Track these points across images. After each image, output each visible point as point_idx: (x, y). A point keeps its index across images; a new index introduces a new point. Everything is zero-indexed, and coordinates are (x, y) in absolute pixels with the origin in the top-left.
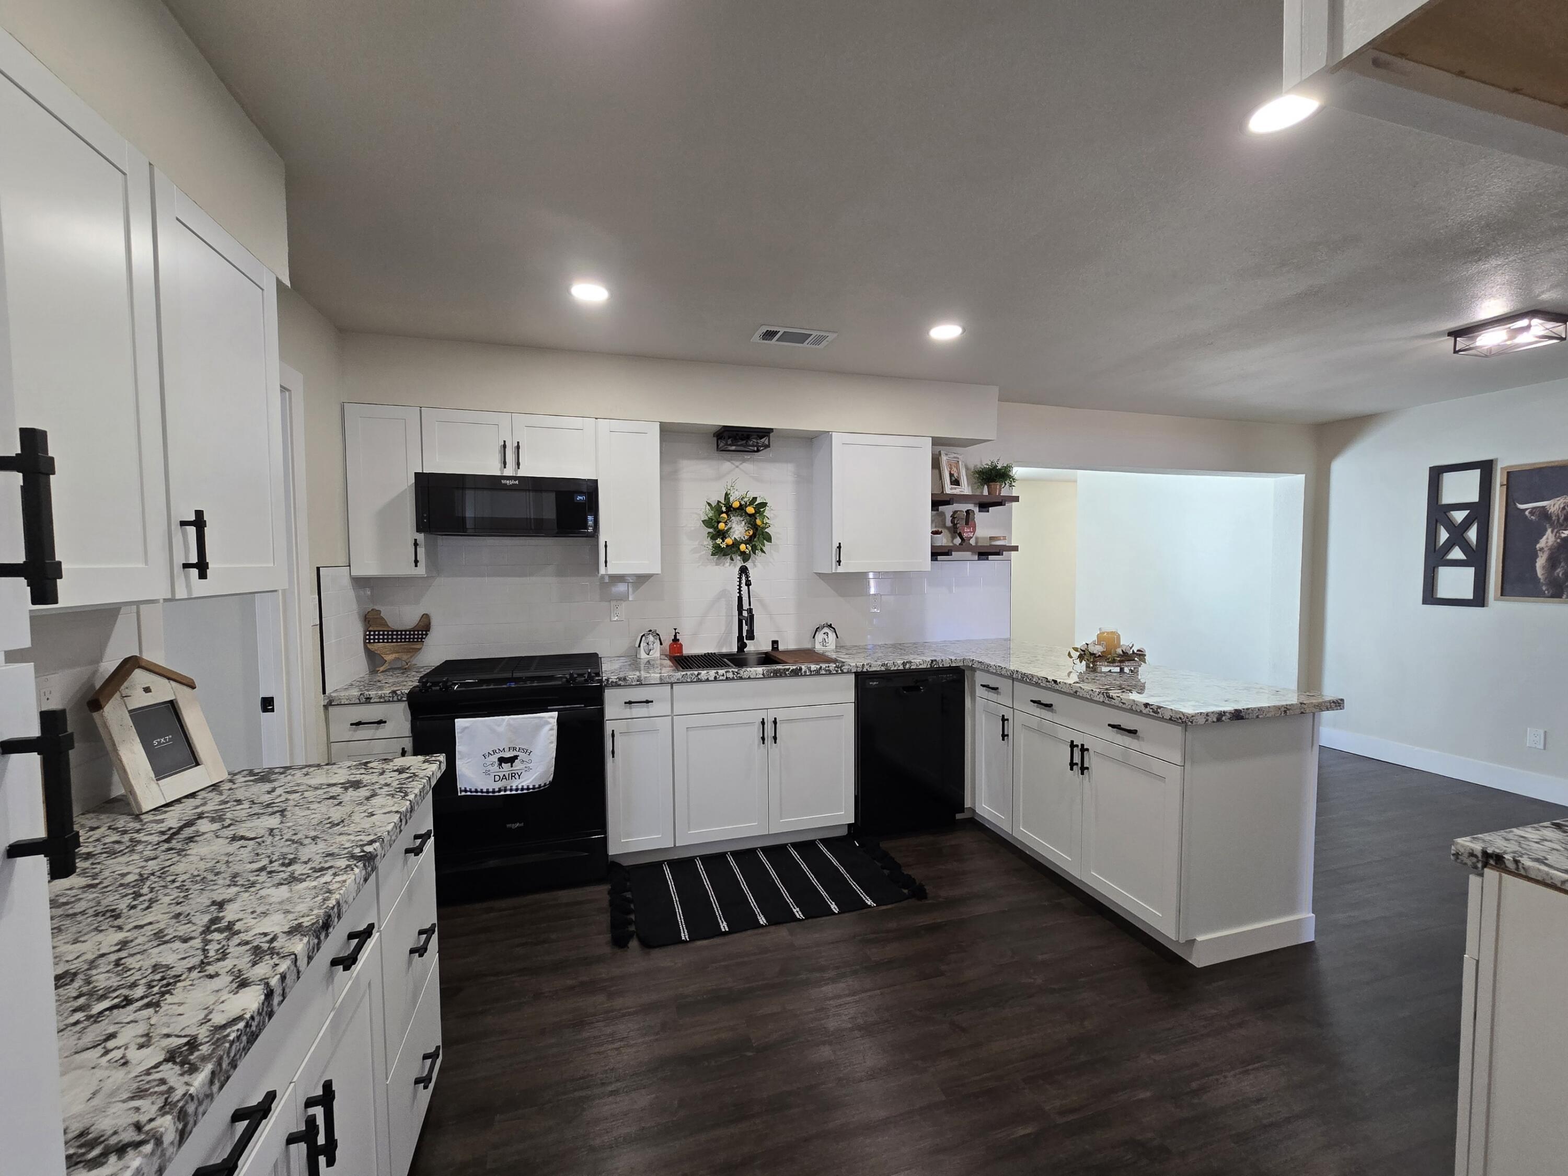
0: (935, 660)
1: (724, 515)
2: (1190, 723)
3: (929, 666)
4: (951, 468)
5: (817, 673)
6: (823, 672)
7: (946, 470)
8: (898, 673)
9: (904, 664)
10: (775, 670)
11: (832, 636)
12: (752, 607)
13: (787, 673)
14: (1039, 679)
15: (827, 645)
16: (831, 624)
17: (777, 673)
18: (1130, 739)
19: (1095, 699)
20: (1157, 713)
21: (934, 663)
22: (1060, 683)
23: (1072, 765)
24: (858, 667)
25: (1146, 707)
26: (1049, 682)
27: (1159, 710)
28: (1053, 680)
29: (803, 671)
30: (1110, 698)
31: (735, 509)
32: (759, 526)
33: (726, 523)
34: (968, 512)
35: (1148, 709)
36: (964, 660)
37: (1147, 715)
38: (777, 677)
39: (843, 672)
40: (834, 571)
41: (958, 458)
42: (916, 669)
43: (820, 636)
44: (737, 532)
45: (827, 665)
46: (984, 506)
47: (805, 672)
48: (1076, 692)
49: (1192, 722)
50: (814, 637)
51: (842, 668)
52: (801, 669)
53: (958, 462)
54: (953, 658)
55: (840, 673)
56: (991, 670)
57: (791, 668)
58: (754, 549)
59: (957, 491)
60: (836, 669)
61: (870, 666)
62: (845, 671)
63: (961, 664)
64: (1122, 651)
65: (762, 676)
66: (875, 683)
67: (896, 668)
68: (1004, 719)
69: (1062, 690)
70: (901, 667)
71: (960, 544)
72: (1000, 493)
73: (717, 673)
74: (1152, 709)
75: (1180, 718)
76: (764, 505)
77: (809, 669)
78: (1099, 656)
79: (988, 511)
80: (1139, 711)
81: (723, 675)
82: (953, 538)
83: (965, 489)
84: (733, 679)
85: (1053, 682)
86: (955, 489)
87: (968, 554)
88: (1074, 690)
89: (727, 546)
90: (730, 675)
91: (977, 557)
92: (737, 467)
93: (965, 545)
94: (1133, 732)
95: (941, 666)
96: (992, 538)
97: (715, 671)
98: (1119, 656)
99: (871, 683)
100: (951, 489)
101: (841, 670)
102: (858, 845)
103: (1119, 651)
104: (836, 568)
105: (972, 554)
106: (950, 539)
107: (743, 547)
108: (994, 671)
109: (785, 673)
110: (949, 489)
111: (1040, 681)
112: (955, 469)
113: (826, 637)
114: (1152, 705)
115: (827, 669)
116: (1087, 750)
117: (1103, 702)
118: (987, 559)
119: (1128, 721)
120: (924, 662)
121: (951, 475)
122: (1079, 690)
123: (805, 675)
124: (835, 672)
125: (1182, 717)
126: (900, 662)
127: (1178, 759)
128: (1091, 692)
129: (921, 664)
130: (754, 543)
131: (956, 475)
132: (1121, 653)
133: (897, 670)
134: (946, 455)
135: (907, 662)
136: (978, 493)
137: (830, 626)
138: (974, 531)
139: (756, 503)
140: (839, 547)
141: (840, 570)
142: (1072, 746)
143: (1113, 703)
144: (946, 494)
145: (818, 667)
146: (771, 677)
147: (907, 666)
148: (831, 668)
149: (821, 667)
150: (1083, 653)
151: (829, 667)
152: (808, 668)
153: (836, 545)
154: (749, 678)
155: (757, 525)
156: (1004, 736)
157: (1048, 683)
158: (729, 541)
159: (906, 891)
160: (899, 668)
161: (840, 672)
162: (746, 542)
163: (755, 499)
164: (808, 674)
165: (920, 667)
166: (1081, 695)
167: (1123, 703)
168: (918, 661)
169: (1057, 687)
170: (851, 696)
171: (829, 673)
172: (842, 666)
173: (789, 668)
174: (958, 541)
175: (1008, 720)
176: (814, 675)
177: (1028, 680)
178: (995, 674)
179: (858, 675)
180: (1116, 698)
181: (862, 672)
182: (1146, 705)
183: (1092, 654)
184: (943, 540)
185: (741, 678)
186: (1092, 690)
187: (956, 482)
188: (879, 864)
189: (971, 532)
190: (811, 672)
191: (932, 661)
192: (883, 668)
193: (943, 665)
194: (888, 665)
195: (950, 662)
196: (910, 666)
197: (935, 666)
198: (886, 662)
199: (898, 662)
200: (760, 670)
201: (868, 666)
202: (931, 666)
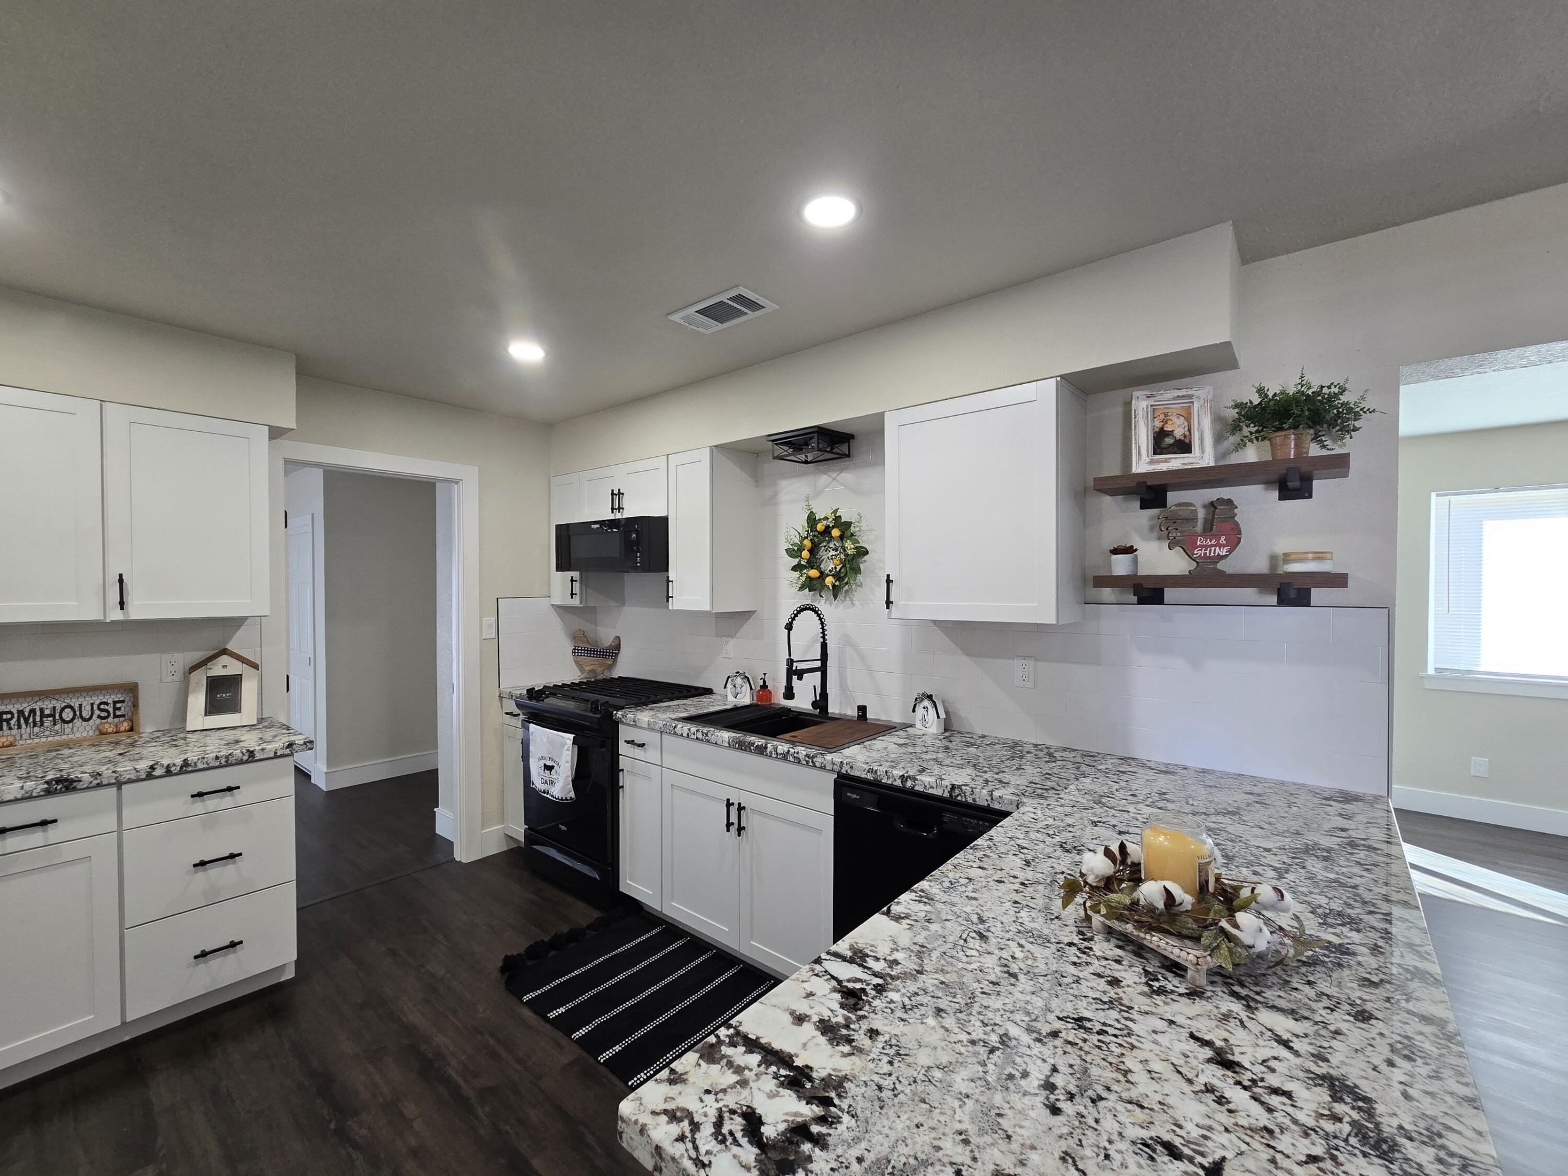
1: (807, 542)
3: (945, 794)
4: (1162, 421)
5: (784, 758)
6: (793, 759)
8: (894, 790)
9: (903, 778)
13: (752, 748)
16: (931, 695)
17: (742, 746)
21: (957, 792)
29: (769, 750)
31: (820, 533)
33: (812, 551)
34: (1214, 504)
38: (741, 749)
39: (815, 766)
41: (1195, 397)
42: (922, 792)
45: (798, 750)
47: (771, 752)
51: (815, 760)
52: (766, 747)
53: (1191, 404)
57: (756, 744)
58: (843, 583)
60: (807, 759)
61: (852, 767)
62: (818, 764)
65: (728, 745)
66: (855, 796)
67: (889, 782)
70: (898, 783)
71: (1188, 573)
76: (851, 524)
77: (776, 749)
79: (1307, 496)
83: (1212, 455)
84: (702, 740)
86: (1166, 461)
90: (700, 736)
91: (1274, 597)
95: (970, 800)
99: (848, 794)
101: (812, 762)
105: (1255, 594)
107: (830, 580)
109: (750, 748)
110: (1143, 464)
112: (1178, 421)
113: (925, 713)
115: (795, 755)
118: (1305, 603)
121: (1163, 434)
123: (771, 756)
124: (804, 762)
126: (897, 773)
129: (932, 787)
131: (1178, 432)
136: (1257, 457)
138: (1235, 543)
139: (841, 523)
140: (888, 581)
145: (786, 749)
146: (736, 748)
147: (909, 784)
149: (789, 751)
151: (798, 753)
154: (716, 743)
160: (895, 784)
161: (811, 764)
162: (834, 574)
163: (838, 517)
164: (774, 755)
165: (931, 791)
170: (828, 804)
171: (798, 762)
179: (840, 778)
181: (846, 775)
185: (708, 741)
187: (1178, 446)
189: (1217, 545)
190: (777, 754)
191: (952, 787)
192: (870, 777)
193: (973, 800)
194: (878, 773)
195: (989, 798)
196: (914, 787)
197: (959, 798)
198: (875, 768)
199: (894, 772)
200: (726, 736)
201: (849, 767)
202: (951, 796)
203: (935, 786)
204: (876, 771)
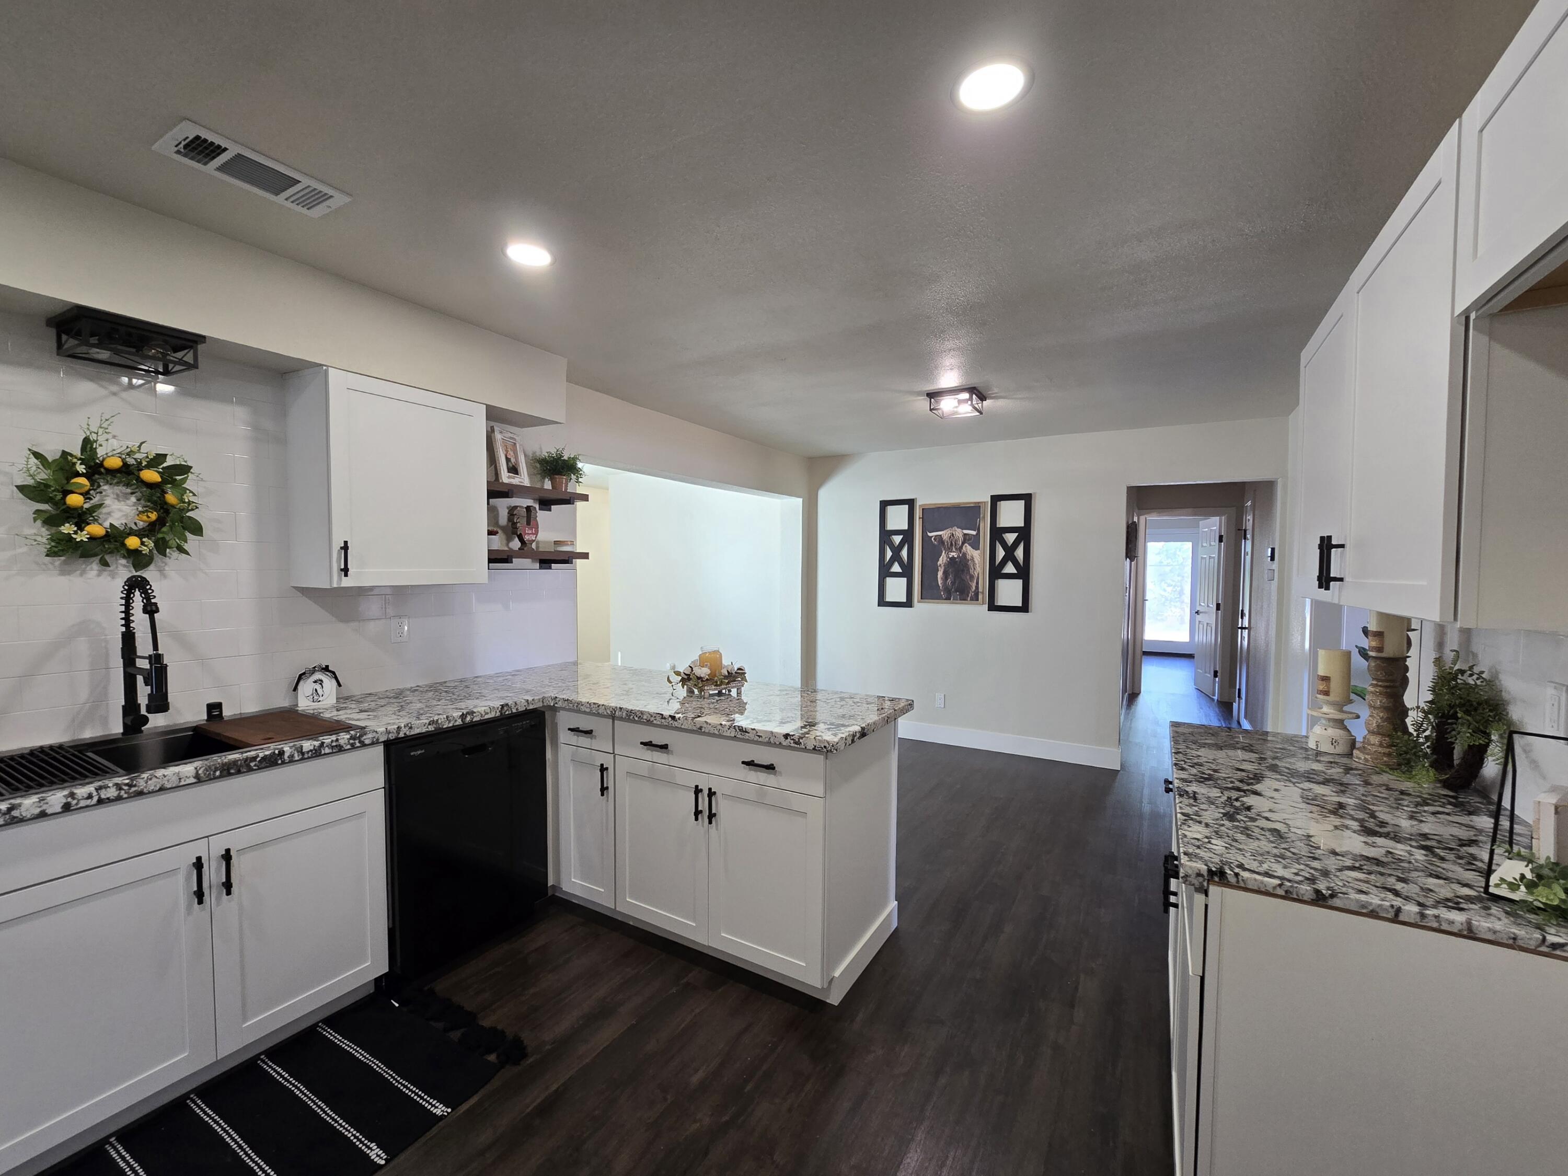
0: (507, 705)
1: (82, 480)
2: (835, 752)
3: (498, 714)
4: (507, 451)
5: (317, 753)
6: (327, 750)
7: (501, 450)
8: (454, 730)
9: (463, 716)
10: (224, 765)
11: (329, 683)
12: (160, 652)
13: (252, 764)
14: (652, 716)
15: (321, 699)
16: (327, 667)
17: (228, 770)
18: (766, 774)
19: (724, 734)
20: (798, 743)
21: (505, 708)
22: (679, 719)
23: (697, 813)
24: (390, 733)
25: (787, 738)
26: (665, 718)
27: (801, 741)
28: (670, 716)
29: (286, 755)
30: (743, 731)
31: (112, 472)
32: (173, 506)
33: (87, 495)
34: (528, 509)
35: (789, 740)
36: (544, 698)
37: (789, 747)
38: (230, 774)
39: (364, 745)
40: (335, 585)
41: (515, 440)
42: (481, 720)
43: (307, 687)
44: (117, 515)
45: (334, 737)
46: (546, 504)
47: (292, 756)
48: (701, 728)
49: (836, 750)
50: (295, 689)
51: (362, 739)
52: (282, 753)
53: (515, 444)
54: (530, 699)
55: (358, 747)
56: (583, 708)
57: (261, 755)
58: (162, 547)
59: (516, 481)
60: (351, 741)
61: (411, 728)
62: (367, 742)
63: (540, 705)
64: (728, 671)
65: (194, 780)
66: (419, 752)
67: (451, 725)
68: (603, 769)
69: (683, 727)
70: (459, 722)
71: (519, 549)
72: (566, 489)
73: (72, 795)
74: (793, 739)
75: (825, 747)
76: (184, 469)
77: (300, 751)
78: (707, 680)
79: (550, 510)
80: (778, 743)
81: (90, 796)
82: (509, 540)
83: (524, 479)
84: (119, 798)
85: (670, 719)
87: (527, 562)
88: (698, 726)
89: (92, 538)
90: (112, 793)
91: (538, 564)
92: (114, 394)
93: (525, 550)
94: (770, 768)
95: (514, 711)
96: (557, 543)
97: (66, 792)
98: (725, 677)
99: (412, 754)
100: (509, 477)
101: (359, 742)
102: (397, 1005)
103: (725, 672)
104: (340, 580)
105: (533, 562)
106: (505, 542)
107: (133, 542)
108: (588, 710)
109: (248, 766)
110: (506, 477)
111: (652, 719)
112: (512, 453)
113: (318, 686)
114: (793, 735)
115: (334, 744)
116: (715, 793)
117: (735, 736)
118: (550, 568)
119: (763, 755)
120: (492, 709)
121: (508, 460)
122: (705, 725)
123: (292, 760)
124: (349, 747)
125: (827, 746)
126: (457, 714)
127: (819, 789)
128: (719, 727)
129: (487, 713)
130: (160, 536)
131: (513, 460)
132: (727, 674)
133: (453, 726)
134: (501, 432)
135: (468, 713)
136: (538, 486)
137: (326, 669)
138: (536, 533)
139: (165, 465)
140: (345, 548)
141: (346, 582)
142: (697, 791)
143: (747, 738)
144: (503, 483)
145: (317, 743)
146: (215, 778)
147: (468, 719)
148: (342, 742)
149: (323, 743)
150: (686, 677)
151: (337, 740)
152: (296, 749)
153: (338, 543)
154: (162, 789)
155: (166, 503)
156: (604, 790)
157: (663, 720)
158: (96, 529)
159: (492, 1058)
160: (457, 723)
161: (358, 744)
162: (140, 534)
163: (161, 457)
164: (297, 758)
165: (487, 717)
166: (707, 731)
167: (759, 736)
168: (483, 709)
169: (675, 724)
170: (378, 778)
171: (340, 749)
172: (361, 736)
173: (258, 756)
174: (516, 544)
175: (607, 769)
176: (309, 758)
177: (636, 719)
178: (590, 714)
179: (388, 745)
180: (750, 731)
181: (397, 739)
182: (786, 736)
183: (699, 678)
184: (498, 543)
185: (140, 794)
186: (721, 724)
187: (514, 470)
188: (440, 1025)
189: (532, 534)
190: (303, 754)
191: (502, 706)
192: (431, 728)
193: (517, 709)
194: (440, 722)
195: (526, 704)
196: (473, 719)
197: (507, 713)
198: (436, 718)
199: (454, 715)
200: (188, 769)
201: (407, 728)
202: (501, 714)
203: (489, 711)
204: (437, 720)
